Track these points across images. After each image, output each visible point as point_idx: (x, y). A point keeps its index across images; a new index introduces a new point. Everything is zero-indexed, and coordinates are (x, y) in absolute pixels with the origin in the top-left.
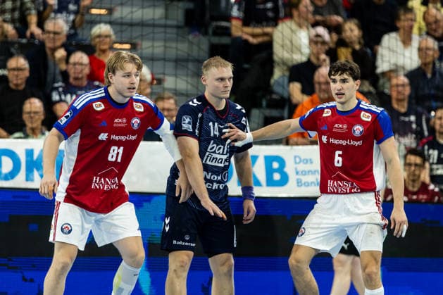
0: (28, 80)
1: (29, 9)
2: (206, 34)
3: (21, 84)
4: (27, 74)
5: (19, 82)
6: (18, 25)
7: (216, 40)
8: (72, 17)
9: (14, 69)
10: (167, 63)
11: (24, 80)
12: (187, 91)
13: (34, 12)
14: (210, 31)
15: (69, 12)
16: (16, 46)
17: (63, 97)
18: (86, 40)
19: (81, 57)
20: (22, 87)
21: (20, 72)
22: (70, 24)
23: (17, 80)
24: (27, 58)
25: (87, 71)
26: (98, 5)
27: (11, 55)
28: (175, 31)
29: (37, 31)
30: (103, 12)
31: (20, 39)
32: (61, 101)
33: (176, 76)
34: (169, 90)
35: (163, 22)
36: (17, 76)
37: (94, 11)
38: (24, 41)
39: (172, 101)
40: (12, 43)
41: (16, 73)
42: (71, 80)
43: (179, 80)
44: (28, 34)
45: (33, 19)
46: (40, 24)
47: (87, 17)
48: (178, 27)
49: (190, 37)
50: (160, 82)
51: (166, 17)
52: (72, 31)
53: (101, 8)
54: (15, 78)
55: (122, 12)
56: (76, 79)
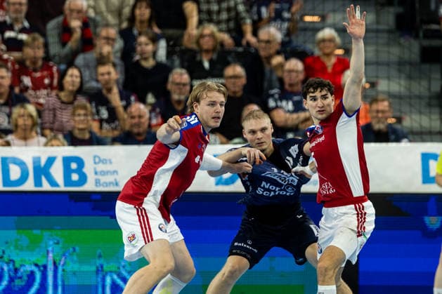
0: (245, 88)
1: (244, 18)
2: (417, 37)
3: (239, 92)
4: (243, 81)
5: (237, 89)
6: (234, 34)
7: (426, 43)
8: (286, 25)
9: (231, 77)
10: (380, 67)
11: (241, 88)
12: (400, 92)
13: (248, 21)
14: (421, 34)
15: (283, 20)
16: (233, 54)
17: (279, 104)
18: (300, 47)
19: (296, 65)
20: (239, 94)
21: (237, 80)
22: (285, 32)
23: (235, 87)
24: (244, 66)
25: (301, 77)
26: (311, 12)
27: (228, 64)
28: (385, 35)
29: (252, 40)
30: (316, 19)
31: (237, 48)
32: (277, 107)
33: (389, 78)
34: (383, 92)
35: (375, 27)
36: (234, 84)
37: (308, 19)
38: (240, 49)
39: (386, 103)
40: (229, 52)
41: (233, 80)
42: (287, 87)
43: (392, 83)
44: (244, 42)
45: (248, 28)
46: (255, 33)
47: (301, 25)
48: (389, 31)
49: (402, 40)
50: (373, 85)
51: (378, 22)
52: (287, 39)
53: (313, 15)
54: (232, 86)
55: (334, 19)
56: (291, 85)
